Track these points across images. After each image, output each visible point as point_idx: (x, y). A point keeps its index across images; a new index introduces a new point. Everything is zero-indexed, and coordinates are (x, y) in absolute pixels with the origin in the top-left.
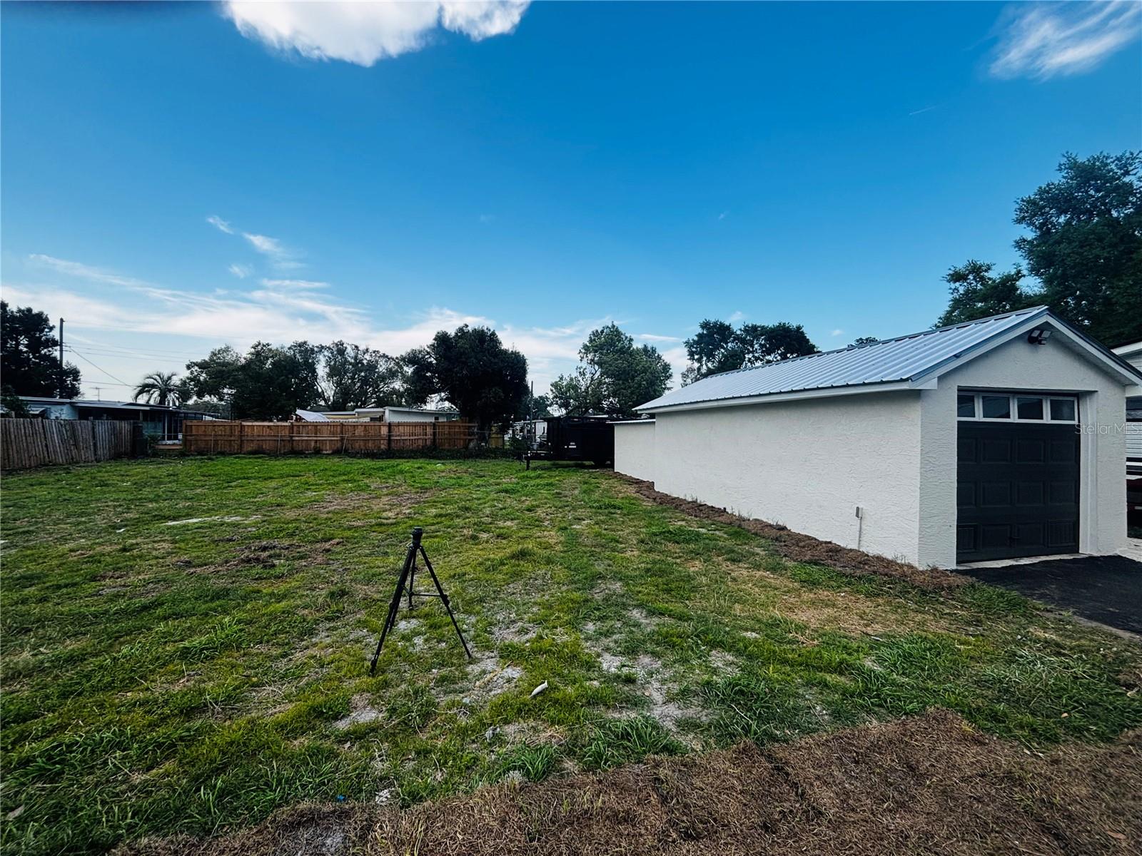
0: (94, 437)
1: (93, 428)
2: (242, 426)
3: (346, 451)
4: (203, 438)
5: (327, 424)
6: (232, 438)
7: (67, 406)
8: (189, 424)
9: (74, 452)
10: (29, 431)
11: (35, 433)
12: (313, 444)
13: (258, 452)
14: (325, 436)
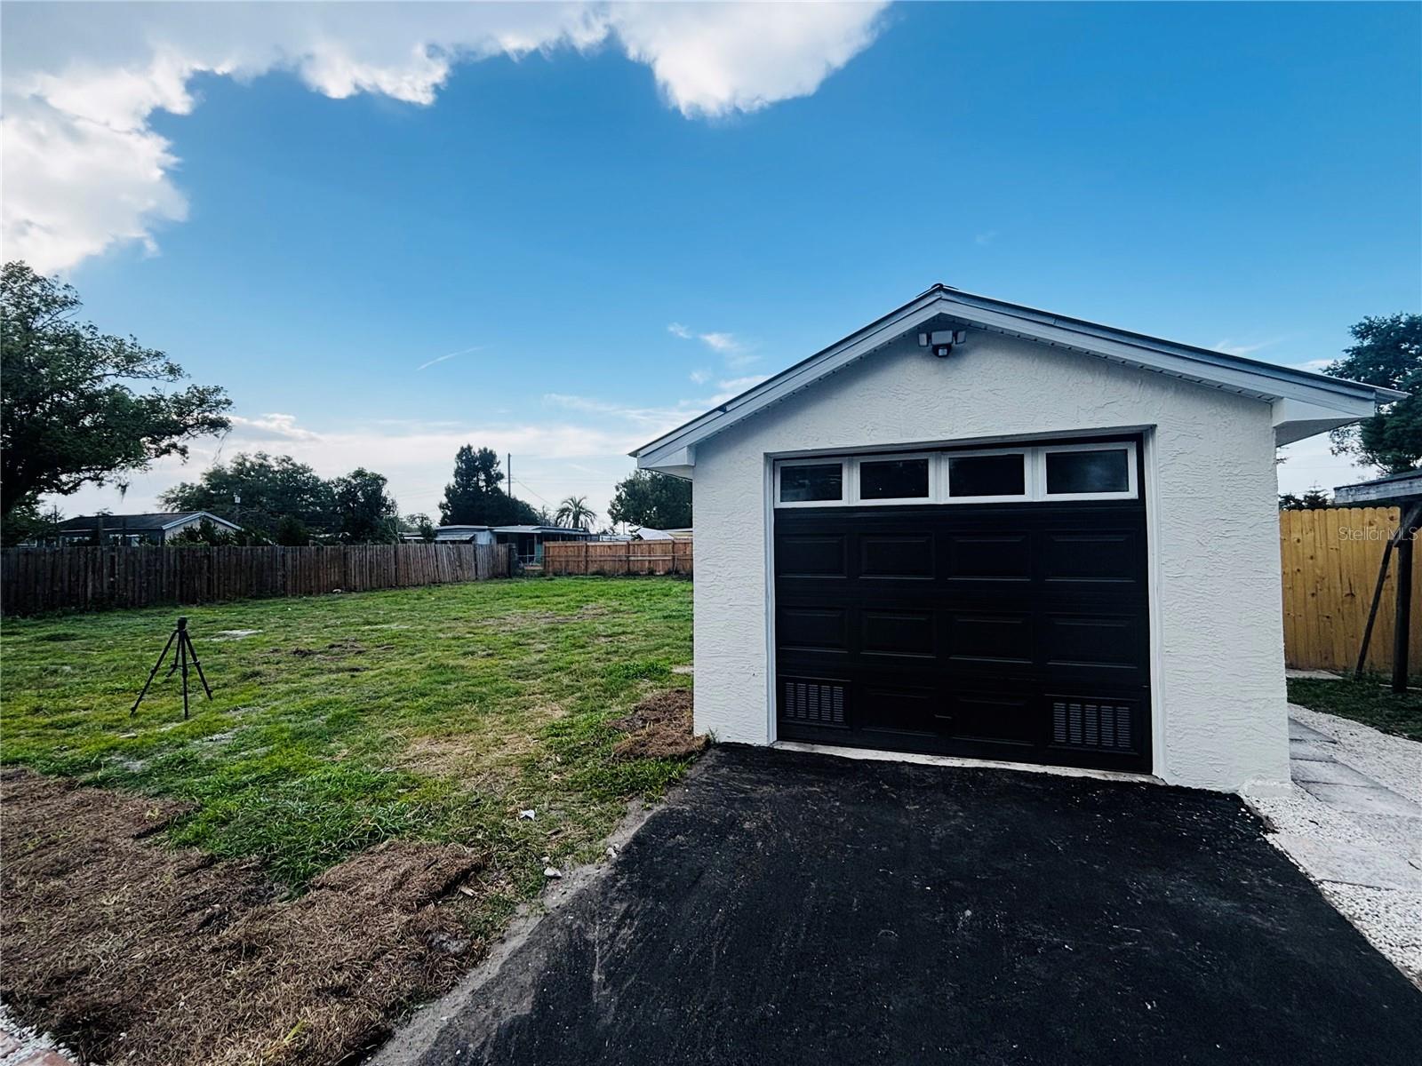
0: (475, 560)
1: (475, 551)
2: (587, 546)
3: (677, 572)
4: (558, 559)
5: (661, 543)
6: (580, 559)
7: (488, 532)
8: (547, 545)
9: (460, 572)
10: (424, 554)
11: (428, 556)
12: (647, 564)
13: (601, 574)
14: (658, 555)
